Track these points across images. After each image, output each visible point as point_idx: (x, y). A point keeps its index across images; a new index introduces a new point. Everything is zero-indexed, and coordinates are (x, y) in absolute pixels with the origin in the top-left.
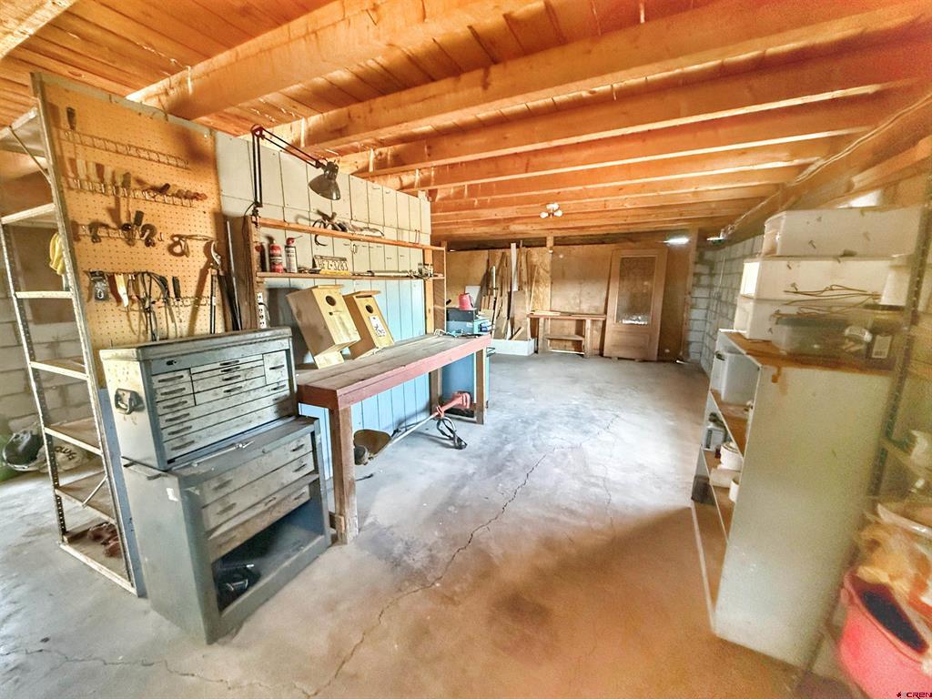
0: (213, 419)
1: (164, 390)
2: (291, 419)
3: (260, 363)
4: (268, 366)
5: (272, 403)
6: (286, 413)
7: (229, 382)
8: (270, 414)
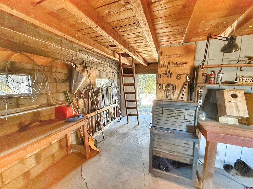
0: (166, 122)
1: (156, 111)
2: (192, 134)
3: (184, 112)
4: (186, 114)
5: (186, 125)
6: (190, 131)
7: (172, 114)
8: (184, 128)
